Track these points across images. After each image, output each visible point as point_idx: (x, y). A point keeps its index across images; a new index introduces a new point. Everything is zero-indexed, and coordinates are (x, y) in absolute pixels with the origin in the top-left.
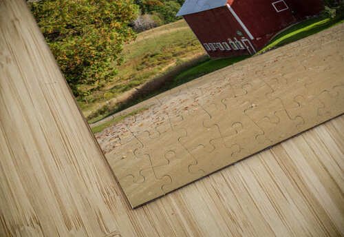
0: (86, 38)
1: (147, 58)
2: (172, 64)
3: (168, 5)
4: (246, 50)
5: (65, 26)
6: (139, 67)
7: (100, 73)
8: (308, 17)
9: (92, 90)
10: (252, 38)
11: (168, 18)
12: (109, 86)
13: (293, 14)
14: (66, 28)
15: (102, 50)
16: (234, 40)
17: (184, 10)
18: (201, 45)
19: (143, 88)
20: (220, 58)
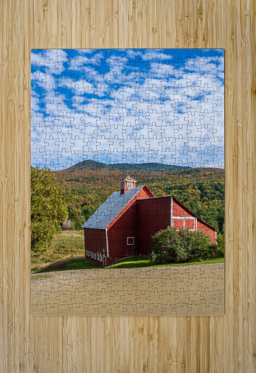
0: (42, 224)
1: (61, 248)
2: (68, 256)
3: (81, 218)
4: (102, 263)
5: (37, 213)
6: (56, 251)
7: (41, 248)
8: (140, 255)
9: (35, 256)
10: (108, 256)
11: (78, 227)
12: (41, 257)
13: (134, 250)
14: (37, 214)
15: (45, 235)
16: (99, 254)
17: (86, 225)
18: (84, 251)
19: (54, 264)
20: (89, 262)
